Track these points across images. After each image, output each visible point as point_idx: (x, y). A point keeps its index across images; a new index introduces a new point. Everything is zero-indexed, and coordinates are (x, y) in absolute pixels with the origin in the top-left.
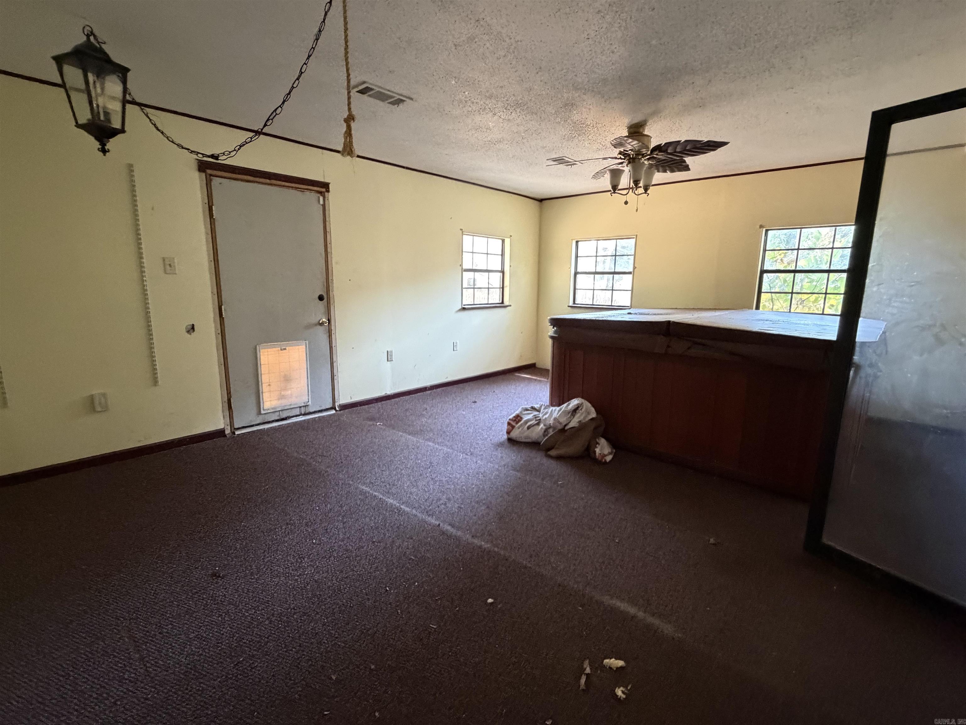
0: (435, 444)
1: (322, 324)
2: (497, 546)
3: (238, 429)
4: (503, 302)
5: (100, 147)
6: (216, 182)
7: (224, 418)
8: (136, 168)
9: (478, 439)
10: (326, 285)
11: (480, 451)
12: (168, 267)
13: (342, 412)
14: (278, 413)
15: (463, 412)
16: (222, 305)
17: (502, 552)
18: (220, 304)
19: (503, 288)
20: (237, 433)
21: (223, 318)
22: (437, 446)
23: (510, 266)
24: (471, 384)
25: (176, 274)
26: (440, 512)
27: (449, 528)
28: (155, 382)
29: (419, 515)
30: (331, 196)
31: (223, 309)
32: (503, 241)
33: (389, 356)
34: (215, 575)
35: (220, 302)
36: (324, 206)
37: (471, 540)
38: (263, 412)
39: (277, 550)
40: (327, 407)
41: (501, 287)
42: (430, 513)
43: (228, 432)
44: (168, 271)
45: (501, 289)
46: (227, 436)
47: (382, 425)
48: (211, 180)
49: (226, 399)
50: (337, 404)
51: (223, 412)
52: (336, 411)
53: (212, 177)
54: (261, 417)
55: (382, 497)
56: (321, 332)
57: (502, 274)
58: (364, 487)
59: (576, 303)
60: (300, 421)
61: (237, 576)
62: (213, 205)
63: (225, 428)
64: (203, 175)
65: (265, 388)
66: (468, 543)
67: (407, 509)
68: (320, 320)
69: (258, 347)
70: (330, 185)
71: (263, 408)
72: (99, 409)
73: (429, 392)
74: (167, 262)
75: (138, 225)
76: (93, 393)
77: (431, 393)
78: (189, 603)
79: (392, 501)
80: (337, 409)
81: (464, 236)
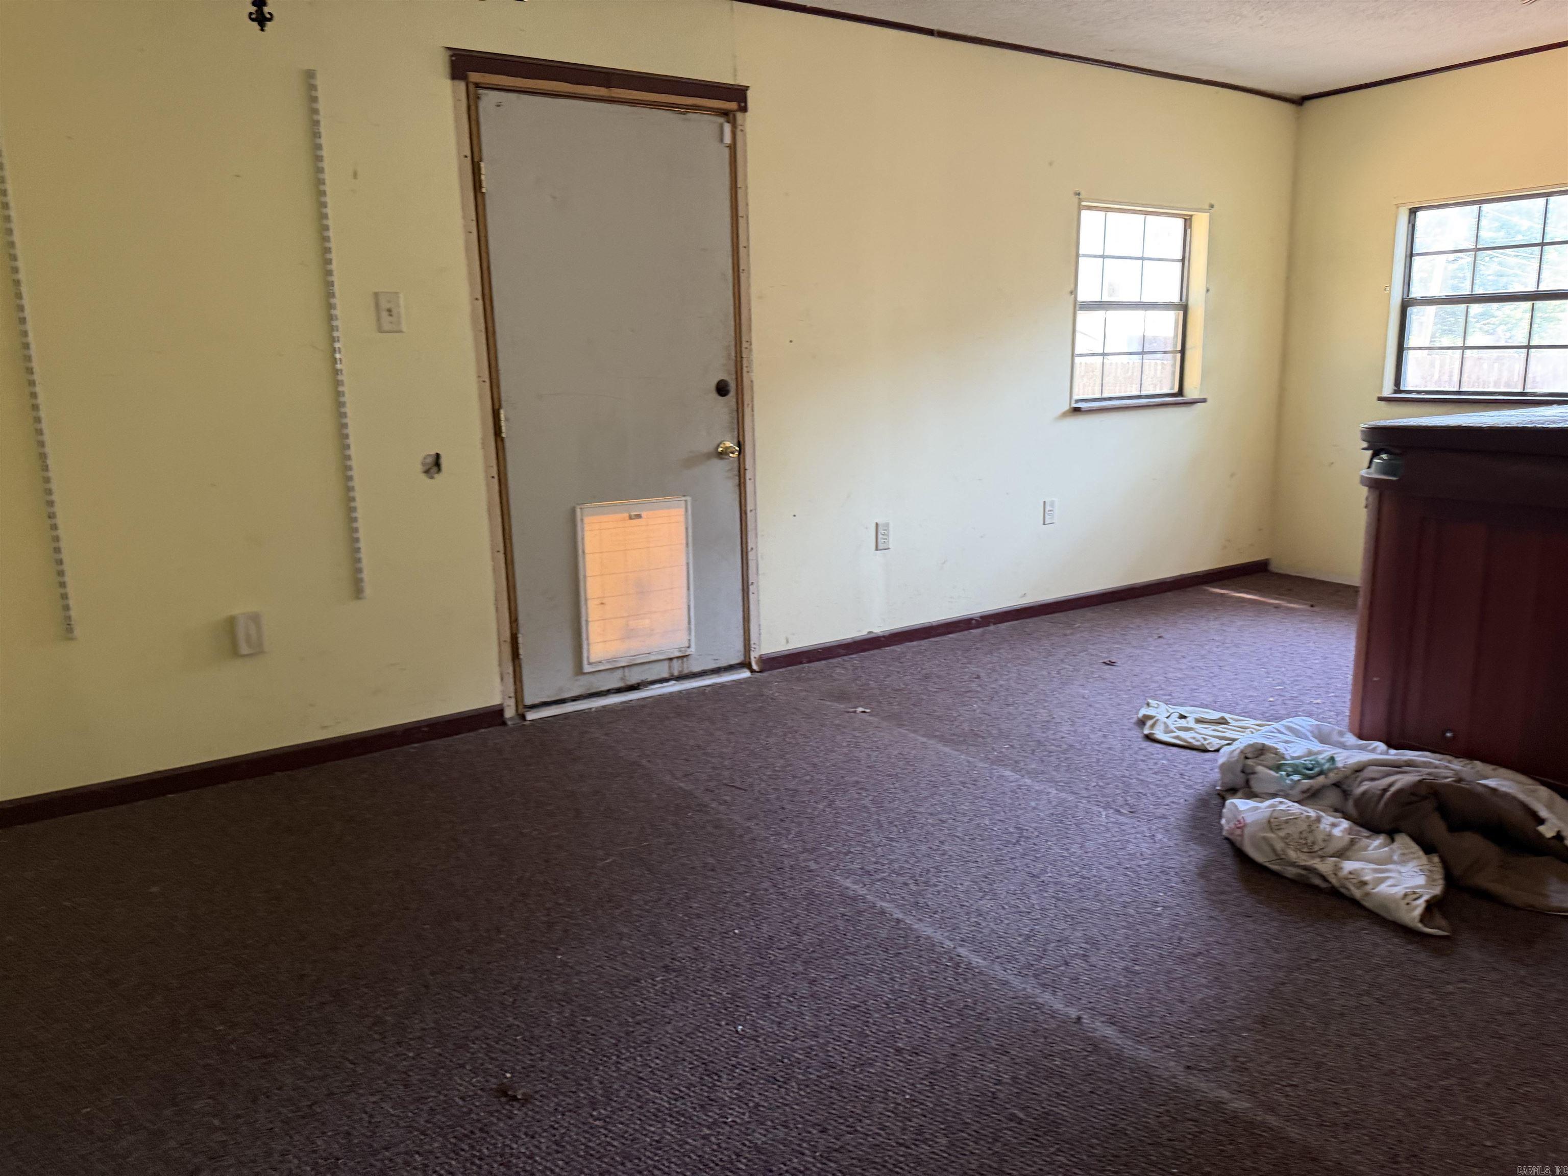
0: (1023, 776)
1: (722, 455)
2: (1271, 1109)
3: (533, 707)
4: (1180, 393)
5: (253, 9)
6: (489, 99)
7: (502, 679)
8: (319, 81)
9: (1143, 770)
10: (733, 354)
11: (1157, 805)
12: (384, 314)
13: (765, 674)
14: (619, 673)
15: (1081, 691)
16: (500, 407)
17: (1293, 1132)
18: (497, 407)
19: (1183, 352)
20: (531, 716)
21: (502, 439)
22: (1028, 781)
23: (1208, 291)
24: (1088, 613)
25: (401, 332)
26: (1075, 979)
27: (1110, 1032)
28: (357, 590)
29: (1016, 982)
30: (751, 121)
31: (502, 417)
32: (1188, 222)
33: (880, 536)
34: (504, 1093)
35: (496, 400)
36: (733, 148)
37: (1183, 1079)
38: (587, 668)
39: (649, 1042)
40: (733, 662)
41: (1179, 348)
42: (1047, 978)
43: (509, 713)
44: (386, 327)
45: (1179, 355)
46: (509, 723)
47: (870, 714)
48: (478, 98)
49: (507, 635)
50: (754, 655)
51: (500, 665)
52: (752, 671)
53: (481, 91)
54: (583, 680)
55: (901, 916)
56: (721, 472)
57: (1181, 313)
58: (848, 883)
59: (1402, 388)
60: (671, 693)
61: (558, 1104)
62: (481, 160)
63: (505, 704)
64: (462, 85)
65: (593, 612)
66: (1178, 1089)
67: (976, 960)
68: (718, 446)
69: (578, 511)
70: (749, 94)
71: (588, 658)
72: (244, 649)
73: (979, 631)
74: (384, 305)
75: (325, 216)
76: (235, 612)
77: (983, 634)
78: (451, 1165)
79: (929, 931)
80: (755, 667)
81: (1085, 214)
